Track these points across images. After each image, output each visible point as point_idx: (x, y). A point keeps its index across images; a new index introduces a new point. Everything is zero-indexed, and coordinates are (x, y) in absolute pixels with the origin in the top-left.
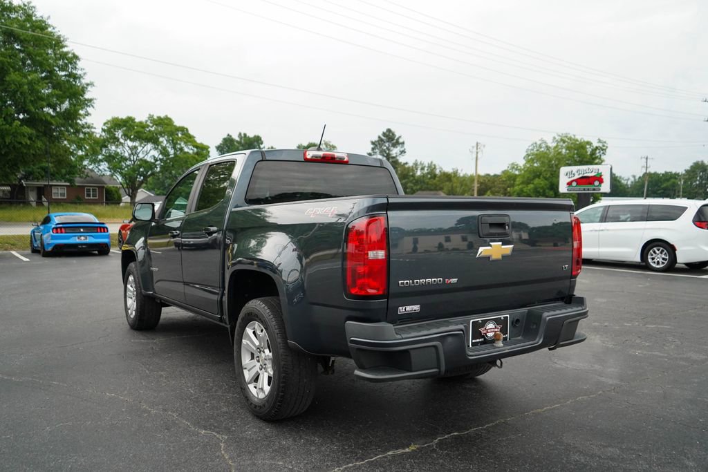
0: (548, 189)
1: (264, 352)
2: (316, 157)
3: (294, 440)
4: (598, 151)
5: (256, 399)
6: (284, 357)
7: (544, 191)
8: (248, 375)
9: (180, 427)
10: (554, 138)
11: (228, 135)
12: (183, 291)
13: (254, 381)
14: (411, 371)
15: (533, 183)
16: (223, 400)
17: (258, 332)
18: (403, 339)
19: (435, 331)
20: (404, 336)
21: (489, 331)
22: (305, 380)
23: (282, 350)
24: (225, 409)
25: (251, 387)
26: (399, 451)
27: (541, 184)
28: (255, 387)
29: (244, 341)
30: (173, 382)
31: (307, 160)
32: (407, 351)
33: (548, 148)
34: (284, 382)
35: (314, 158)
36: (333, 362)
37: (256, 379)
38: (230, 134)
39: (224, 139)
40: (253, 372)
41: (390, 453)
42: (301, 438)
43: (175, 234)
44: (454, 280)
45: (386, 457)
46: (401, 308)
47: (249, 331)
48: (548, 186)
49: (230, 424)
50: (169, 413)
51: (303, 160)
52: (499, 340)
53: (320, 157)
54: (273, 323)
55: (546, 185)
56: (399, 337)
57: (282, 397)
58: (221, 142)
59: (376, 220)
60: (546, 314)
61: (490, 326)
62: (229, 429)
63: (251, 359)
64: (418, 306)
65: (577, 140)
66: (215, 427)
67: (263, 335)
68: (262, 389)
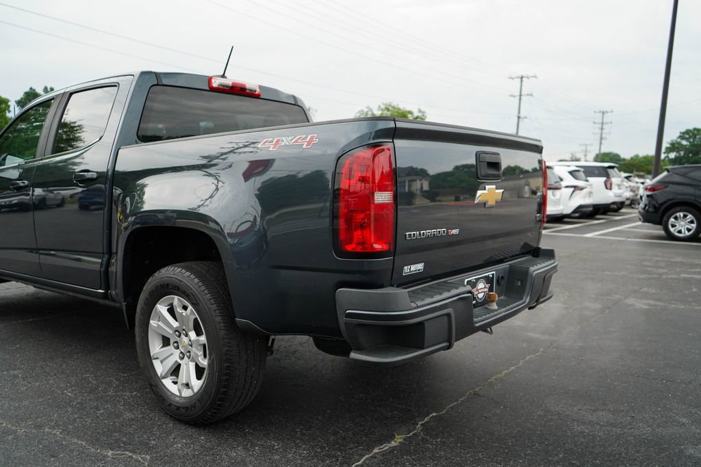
1: (187, 335)
2: (224, 86)
3: (245, 448)
5: (177, 399)
6: (226, 340)
8: (160, 368)
9: (72, 451)
11: (31, 89)
12: (38, 261)
13: (171, 375)
14: (423, 348)
16: (120, 402)
17: (179, 310)
18: (418, 307)
19: (446, 295)
20: (420, 303)
21: (480, 291)
22: (253, 369)
23: (223, 332)
24: (128, 415)
25: (168, 383)
26: (386, 447)
28: (175, 383)
29: (153, 323)
30: (37, 384)
31: (213, 89)
32: (421, 324)
34: (227, 374)
35: (220, 87)
36: (273, 340)
37: (176, 371)
38: (33, 88)
39: (26, 93)
40: (170, 363)
41: (376, 450)
42: (253, 445)
43: (22, 185)
44: (455, 232)
45: (374, 457)
46: (406, 268)
47: (162, 308)
49: (145, 436)
50: (47, 430)
51: (208, 89)
52: (493, 301)
53: (227, 86)
54: (205, 296)
56: (413, 305)
57: (225, 393)
58: (22, 96)
59: (383, 150)
60: (532, 269)
61: (481, 285)
62: (147, 444)
63: (163, 346)
64: (423, 264)
65: (399, 109)
66: (125, 443)
67: (190, 313)
68: (187, 385)
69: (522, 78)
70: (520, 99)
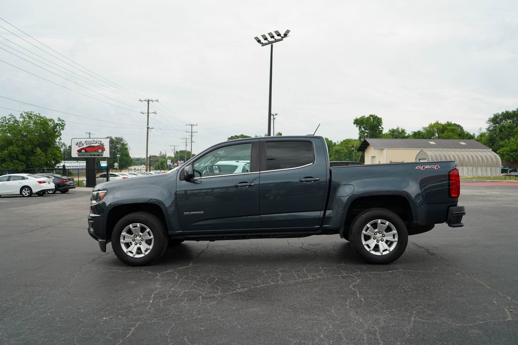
0: (20, 154)
4: (58, 127)
7: (17, 156)
10: (22, 114)
15: (7, 150)
27: (14, 150)
33: (16, 121)
48: (21, 152)
55: (19, 151)
69: (148, 101)
70: (148, 115)
